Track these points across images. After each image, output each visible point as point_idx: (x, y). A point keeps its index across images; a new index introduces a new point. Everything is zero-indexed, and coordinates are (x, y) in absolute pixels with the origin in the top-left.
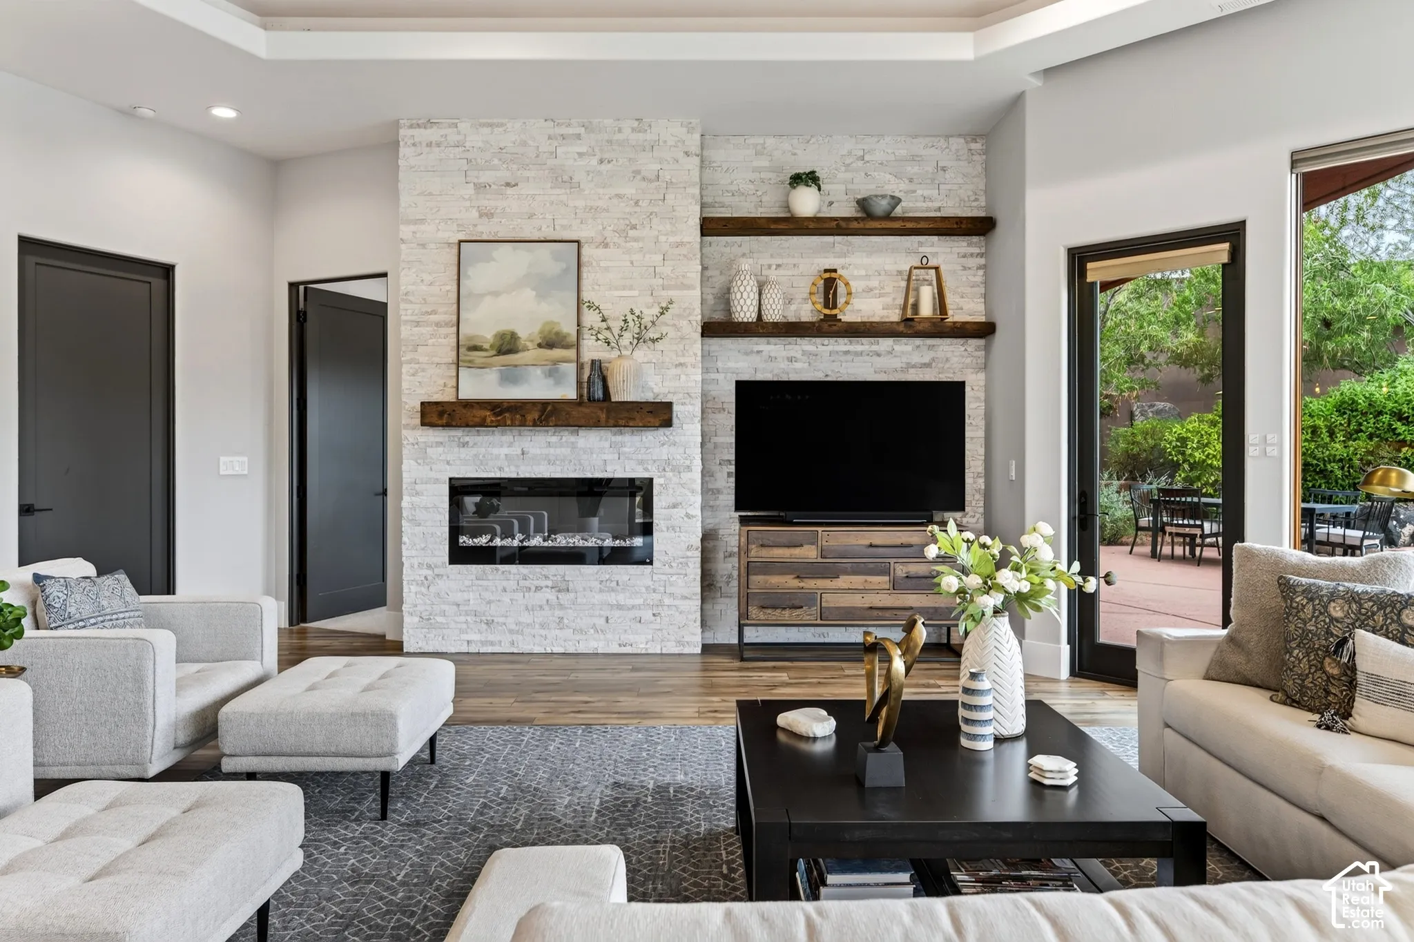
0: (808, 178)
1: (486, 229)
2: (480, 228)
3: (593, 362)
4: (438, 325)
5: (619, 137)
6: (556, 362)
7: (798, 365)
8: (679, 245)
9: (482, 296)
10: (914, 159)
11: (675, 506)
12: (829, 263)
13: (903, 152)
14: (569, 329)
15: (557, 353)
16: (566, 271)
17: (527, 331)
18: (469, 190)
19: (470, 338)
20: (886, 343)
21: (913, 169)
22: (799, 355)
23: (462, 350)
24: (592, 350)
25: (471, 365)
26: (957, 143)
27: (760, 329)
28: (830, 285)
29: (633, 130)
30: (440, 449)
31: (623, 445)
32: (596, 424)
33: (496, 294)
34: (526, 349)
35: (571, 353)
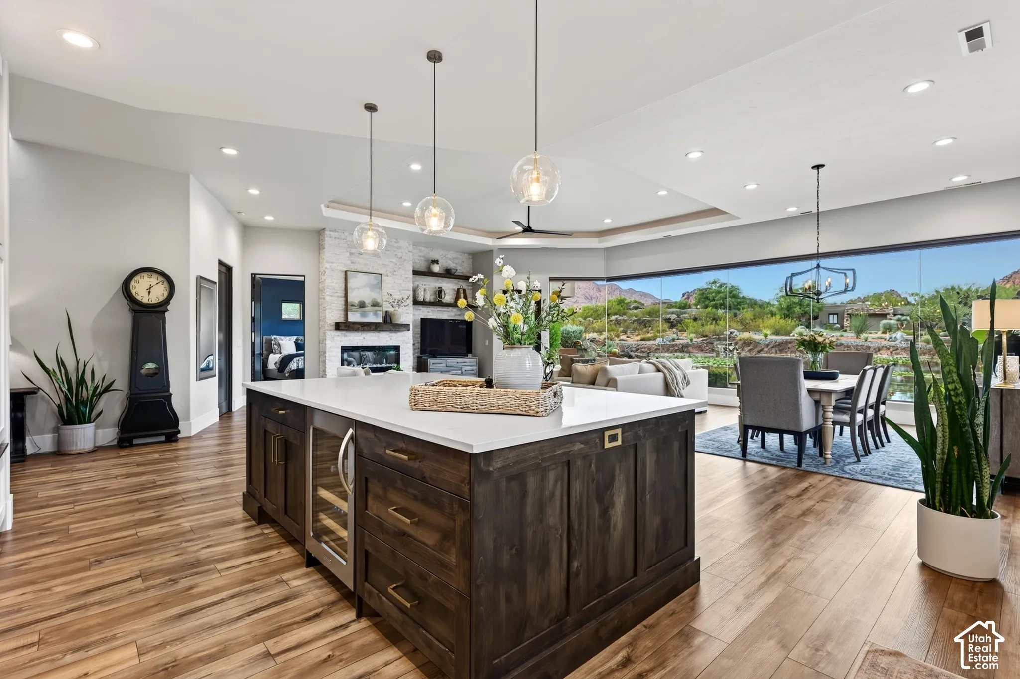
0: (436, 262)
1: (353, 267)
2: (351, 267)
3: (387, 311)
4: (338, 296)
5: (391, 244)
6: (376, 311)
7: (430, 313)
8: (407, 278)
9: (354, 289)
10: (457, 258)
11: (406, 354)
12: (440, 285)
13: (454, 256)
14: (379, 300)
15: (376, 308)
16: (378, 283)
17: (368, 301)
18: (348, 254)
19: (352, 302)
20: (450, 308)
21: (457, 261)
22: (430, 311)
23: (349, 306)
24: (387, 307)
25: (351, 311)
26: (466, 255)
27: (424, 303)
28: (440, 292)
29: (395, 242)
30: (338, 337)
31: (392, 336)
32: (390, 330)
33: (358, 288)
34: (367, 306)
35: (380, 308)
